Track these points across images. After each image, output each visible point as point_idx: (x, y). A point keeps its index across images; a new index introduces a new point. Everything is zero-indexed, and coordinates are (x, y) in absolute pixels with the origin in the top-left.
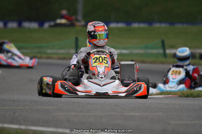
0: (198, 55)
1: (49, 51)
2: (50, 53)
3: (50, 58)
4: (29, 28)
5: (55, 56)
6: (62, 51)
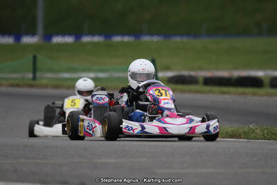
0: (201, 80)
5: (4, 82)
6: (15, 76)
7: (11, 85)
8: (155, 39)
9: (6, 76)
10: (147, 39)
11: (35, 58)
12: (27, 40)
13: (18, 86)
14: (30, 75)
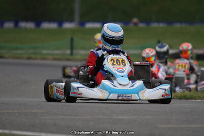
1: (44, 52)
2: (45, 54)
3: (45, 59)
4: (25, 28)
5: (50, 57)
6: (57, 52)
7: (55, 59)
8: (161, 25)
9: (51, 52)
10: (155, 25)
11: (72, 39)
12: (67, 25)
13: (59, 59)
14: (69, 52)
